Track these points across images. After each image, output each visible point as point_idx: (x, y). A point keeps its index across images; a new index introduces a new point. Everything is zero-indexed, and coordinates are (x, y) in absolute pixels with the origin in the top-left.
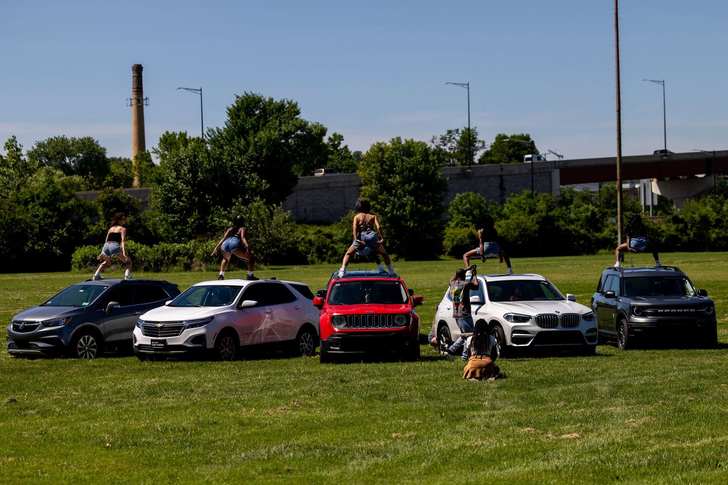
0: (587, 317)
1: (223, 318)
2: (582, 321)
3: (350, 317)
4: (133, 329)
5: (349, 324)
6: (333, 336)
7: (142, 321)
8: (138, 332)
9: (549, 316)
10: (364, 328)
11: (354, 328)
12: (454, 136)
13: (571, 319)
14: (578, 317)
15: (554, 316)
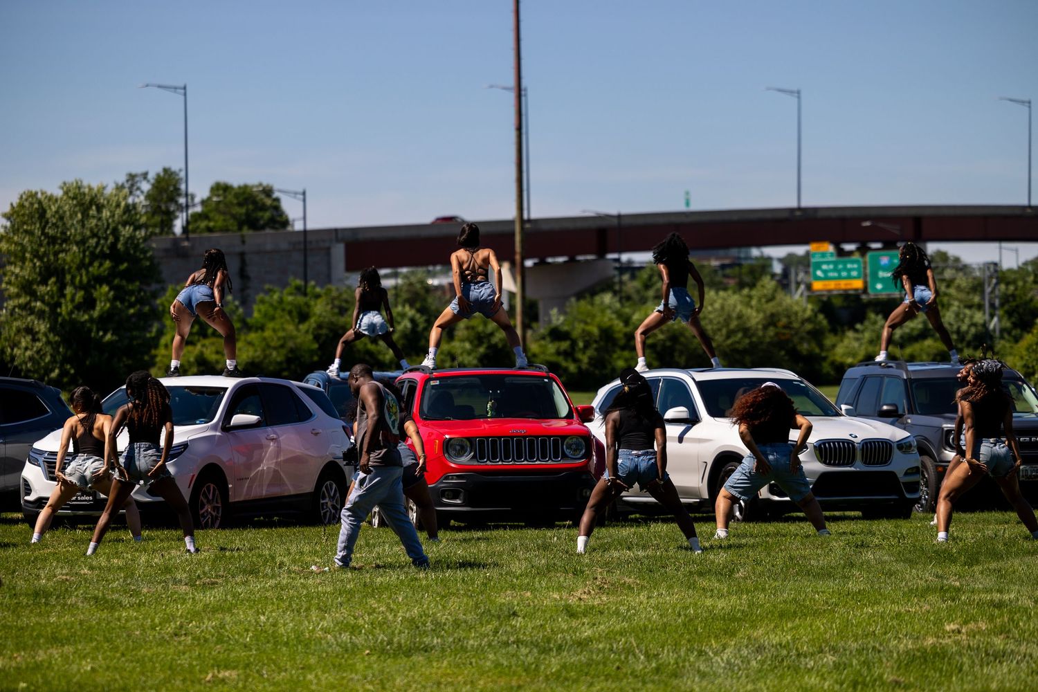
0: (903, 446)
1: (202, 448)
2: (896, 452)
3: (481, 443)
4: (21, 466)
5: (480, 455)
6: (447, 478)
7: (41, 452)
8: (32, 473)
9: (839, 443)
10: (510, 463)
11: (488, 463)
12: (139, 184)
13: (877, 450)
14: (891, 445)
15: (848, 444)
